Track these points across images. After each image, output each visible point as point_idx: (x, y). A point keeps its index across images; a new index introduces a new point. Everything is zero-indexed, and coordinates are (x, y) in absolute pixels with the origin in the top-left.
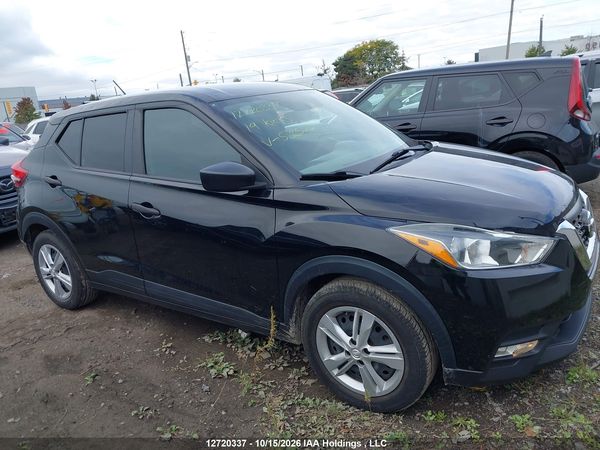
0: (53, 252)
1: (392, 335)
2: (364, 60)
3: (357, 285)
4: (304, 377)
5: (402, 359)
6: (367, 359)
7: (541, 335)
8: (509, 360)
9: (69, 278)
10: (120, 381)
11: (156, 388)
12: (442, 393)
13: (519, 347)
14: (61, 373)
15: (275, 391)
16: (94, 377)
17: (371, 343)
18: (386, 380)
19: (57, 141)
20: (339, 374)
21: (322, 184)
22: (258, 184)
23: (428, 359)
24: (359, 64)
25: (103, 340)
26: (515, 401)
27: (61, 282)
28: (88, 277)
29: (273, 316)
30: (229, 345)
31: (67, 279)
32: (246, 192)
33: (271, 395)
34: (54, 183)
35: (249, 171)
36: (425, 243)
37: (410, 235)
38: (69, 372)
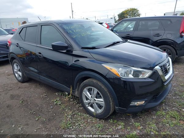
0: (17, 66)
1: (102, 96)
2: (127, 14)
3: (93, 81)
4: (80, 107)
5: (104, 103)
6: (95, 102)
7: (146, 100)
8: (135, 106)
9: (21, 73)
10: (29, 103)
11: (38, 106)
12: (118, 115)
13: (138, 102)
14: (14, 99)
15: (71, 110)
16: (22, 102)
17: (96, 98)
18: (100, 109)
19: (20, 33)
20: (88, 106)
21: (87, 50)
22: (69, 49)
23: (111, 104)
24: (125, 15)
25: (28, 91)
26: (138, 119)
27: (19, 75)
28: (26, 73)
29: (71, 88)
30: (62, 96)
31: (20, 73)
32: (66, 51)
33: (69, 111)
34: (17, 45)
35: (66, 45)
36: (112, 69)
37: (108, 66)
38: (17, 99)
